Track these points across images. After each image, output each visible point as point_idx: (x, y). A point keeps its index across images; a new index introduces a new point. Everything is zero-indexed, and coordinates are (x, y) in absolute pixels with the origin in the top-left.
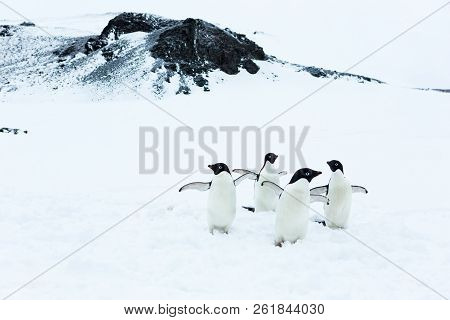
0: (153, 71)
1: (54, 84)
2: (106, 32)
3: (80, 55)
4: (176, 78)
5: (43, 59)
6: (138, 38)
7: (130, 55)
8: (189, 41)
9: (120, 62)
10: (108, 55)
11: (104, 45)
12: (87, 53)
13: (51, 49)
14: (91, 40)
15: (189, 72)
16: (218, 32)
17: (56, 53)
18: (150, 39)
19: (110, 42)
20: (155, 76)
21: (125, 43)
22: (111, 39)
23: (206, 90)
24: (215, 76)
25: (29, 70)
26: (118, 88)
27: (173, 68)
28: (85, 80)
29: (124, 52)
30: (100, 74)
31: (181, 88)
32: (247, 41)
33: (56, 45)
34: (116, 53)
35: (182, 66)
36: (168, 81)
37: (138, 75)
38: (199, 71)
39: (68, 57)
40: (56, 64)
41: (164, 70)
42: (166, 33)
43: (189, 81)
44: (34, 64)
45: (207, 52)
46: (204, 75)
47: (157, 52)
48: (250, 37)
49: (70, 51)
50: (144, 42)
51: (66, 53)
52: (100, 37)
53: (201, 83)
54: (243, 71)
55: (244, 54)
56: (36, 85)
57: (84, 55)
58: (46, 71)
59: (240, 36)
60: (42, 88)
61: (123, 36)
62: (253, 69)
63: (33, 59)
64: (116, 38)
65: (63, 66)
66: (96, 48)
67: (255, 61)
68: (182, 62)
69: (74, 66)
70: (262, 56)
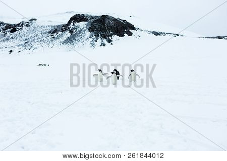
0: (90, 37)
1: (51, 45)
2: (69, 22)
3: (60, 33)
4: (99, 40)
5: (44, 35)
6: (82, 24)
7: (80, 32)
8: (104, 24)
9: (76, 35)
10: (71, 32)
11: (69, 28)
12: (62, 32)
13: (48, 31)
14: (63, 26)
15: (104, 37)
16: (115, 20)
17: (50, 32)
18: (87, 25)
19: (72, 27)
20: (91, 40)
21: (78, 27)
22: (72, 26)
23: (112, 44)
24: (115, 38)
25: (40, 40)
26: (77, 45)
27: (98, 36)
28: (63, 43)
29: (78, 30)
30: (69, 40)
31: (102, 44)
32: (127, 22)
33: (49, 29)
34: (74, 31)
35: (101, 35)
36: (96, 41)
37: (84, 39)
38: (109, 36)
39: (55, 34)
40: (50, 37)
41: (94, 37)
42: (94, 22)
43: (105, 41)
44: (42, 38)
45: (111, 28)
46: (110, 38)
47: (91, 30)
48: (128, 21)
49: (55, 31)
50: (85, 26)
51: (54, 32)
52: (67, 25)
53: (109, 41)
54: (126, 35)
55: (126, 28)
56: (44, 46)
57: (61, 33)
58: (47, 40)
59: (124, 21)
60: (47, 48)
61: (76, 24)
62: (130, 34)
63: (40, 36)
64: (74, 25)
65: (53, 38)
66: (66, 30)
67: (130, 31)
68: (101, 33)
69: (58, 37)
70: (133, 28)
